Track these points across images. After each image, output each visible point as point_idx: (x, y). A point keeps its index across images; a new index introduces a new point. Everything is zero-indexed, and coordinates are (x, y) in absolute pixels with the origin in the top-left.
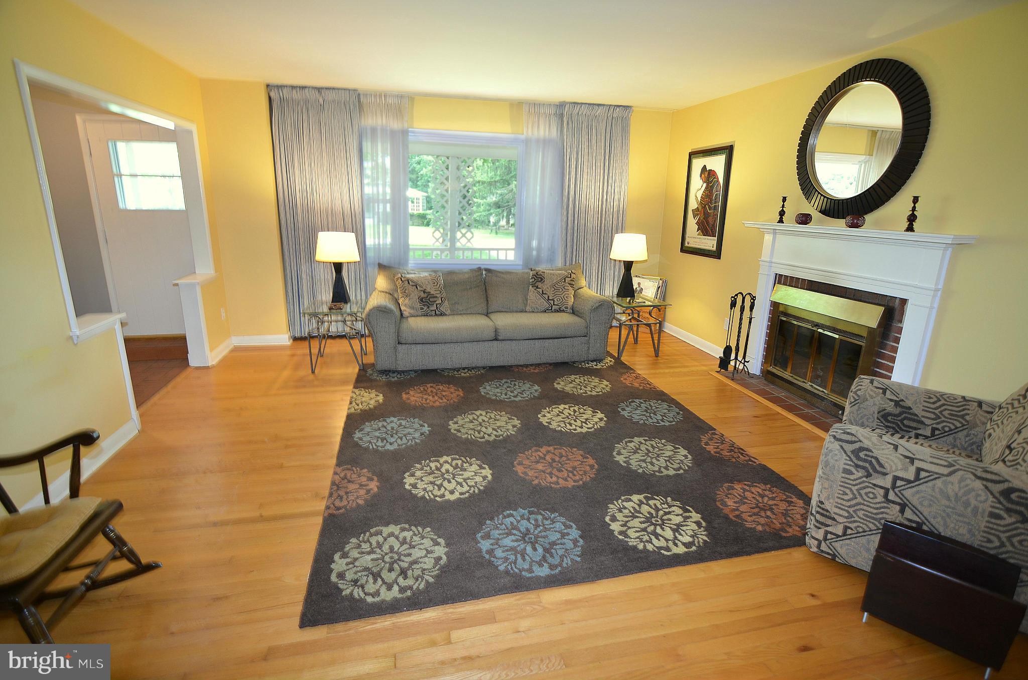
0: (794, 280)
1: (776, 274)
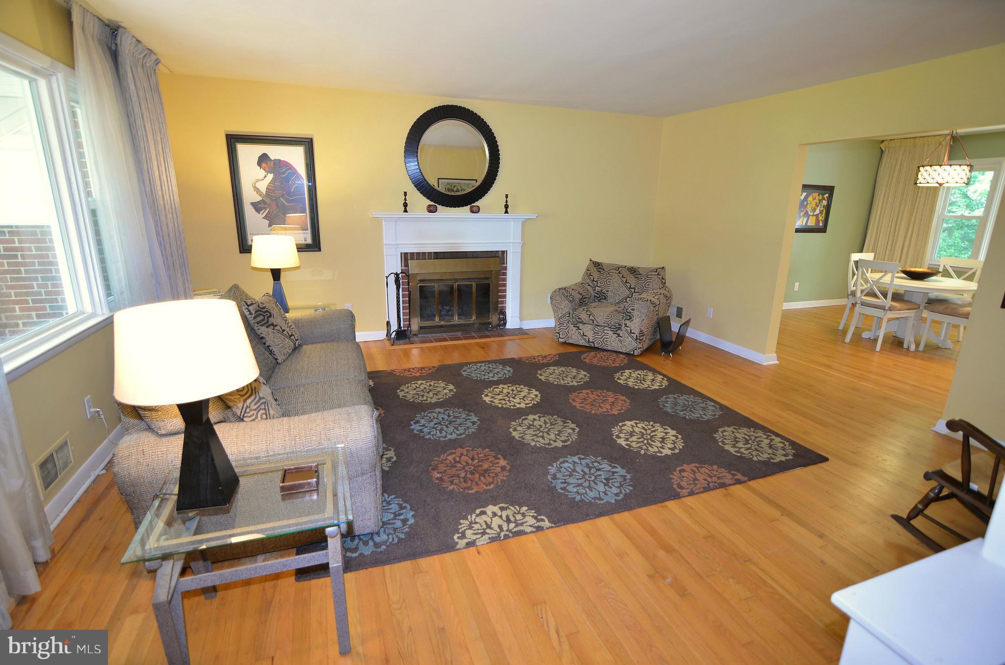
0: (421, 255)
1: (401, 253)
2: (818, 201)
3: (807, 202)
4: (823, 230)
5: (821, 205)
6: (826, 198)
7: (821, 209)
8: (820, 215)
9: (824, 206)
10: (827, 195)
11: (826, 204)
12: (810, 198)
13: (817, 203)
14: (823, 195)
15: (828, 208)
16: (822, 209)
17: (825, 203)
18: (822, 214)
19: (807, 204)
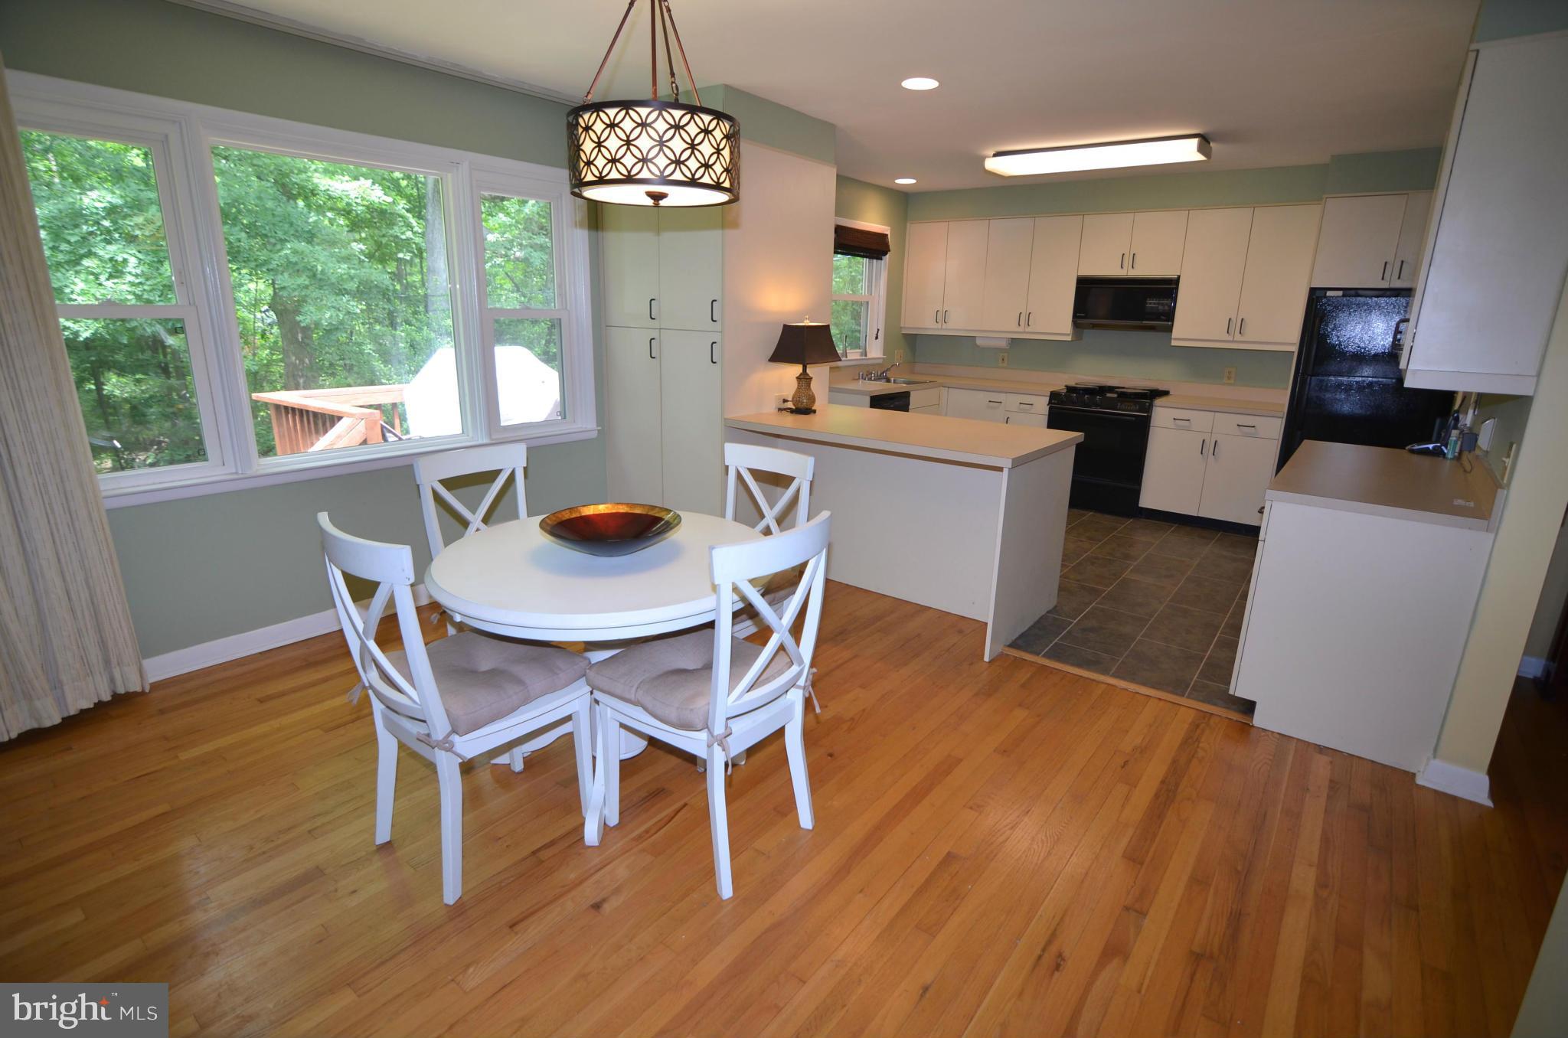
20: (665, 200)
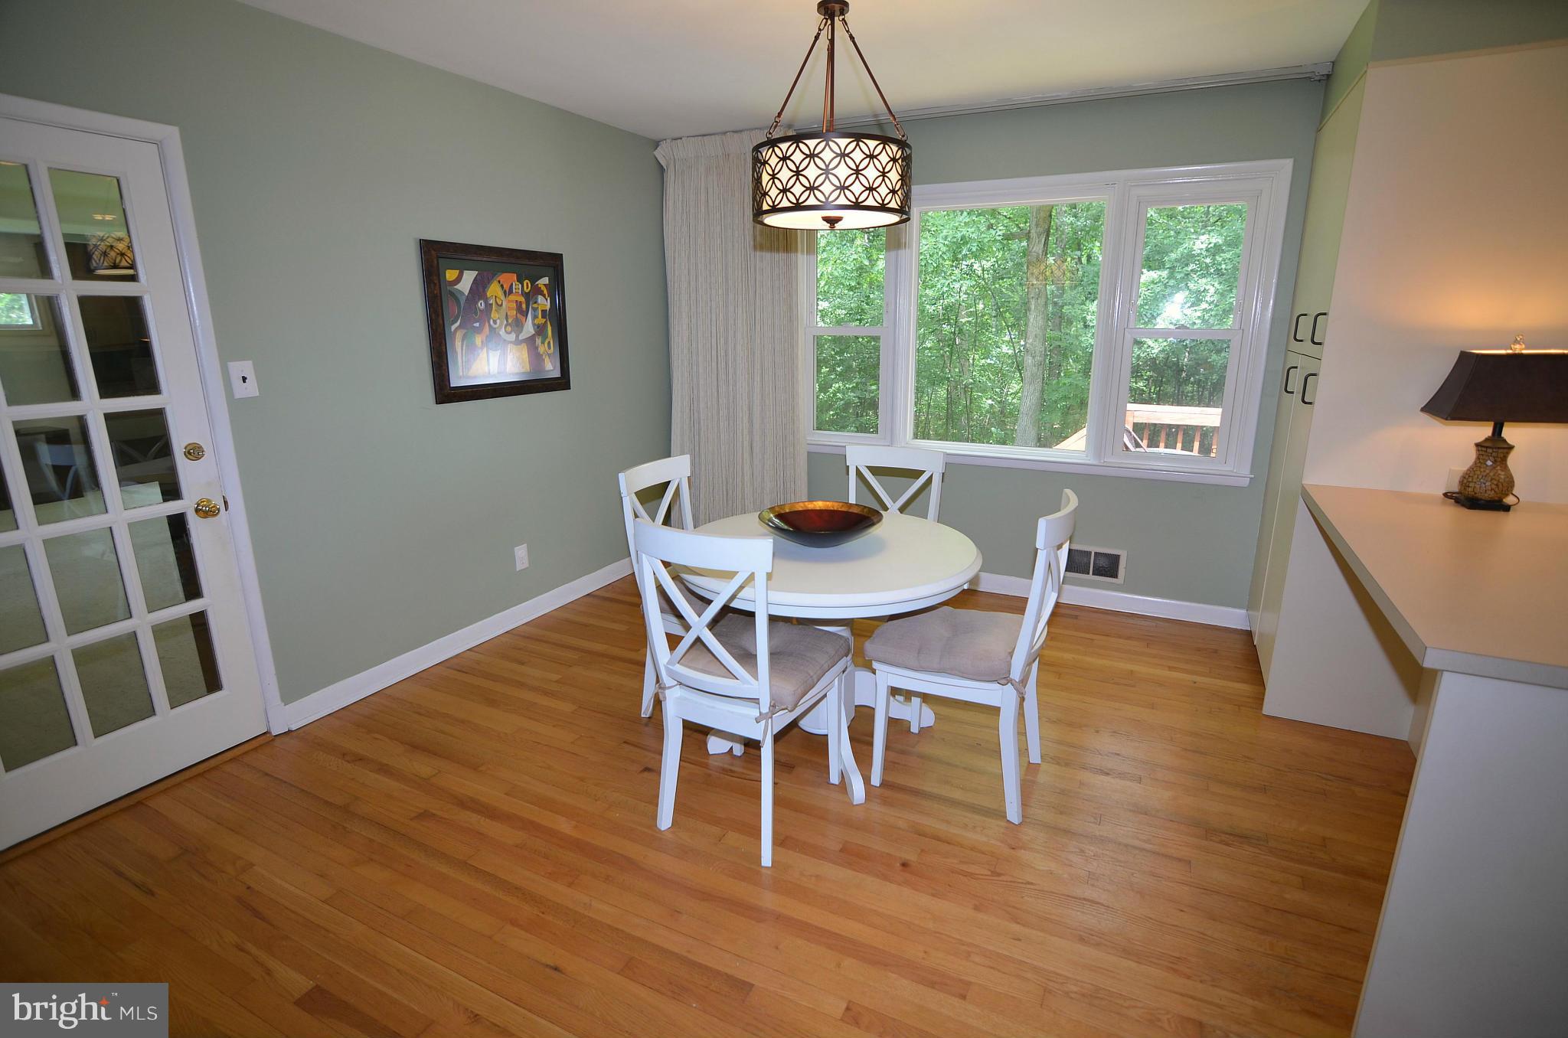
2: (522, 299)
3: (486, 300)
4: (562, 383)
5: (535, 310)
6: (543, 288)
7: (536, 322)
8: (538, 341)
9: (544, 311)
10: (545, 280)
11: (548, 307)
12: (494, 290)
13: (519, 304)
14: (533, 281)
15: (558, 319)
16: (540, 320)
17: (544, 303)
18: (545, 337)
19: (489, 306)
20: (840, 223)
